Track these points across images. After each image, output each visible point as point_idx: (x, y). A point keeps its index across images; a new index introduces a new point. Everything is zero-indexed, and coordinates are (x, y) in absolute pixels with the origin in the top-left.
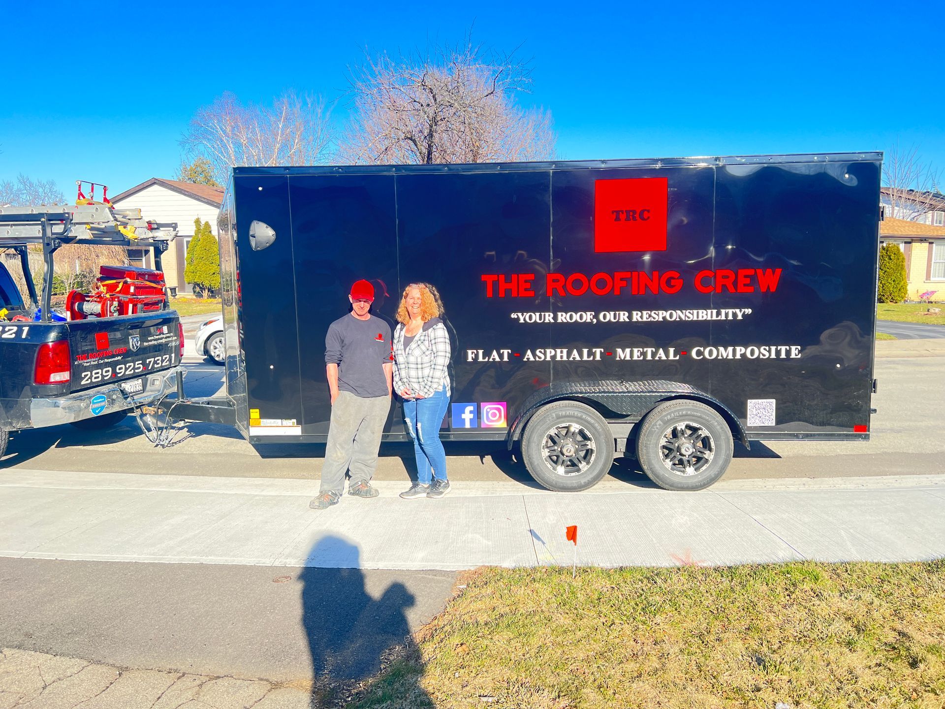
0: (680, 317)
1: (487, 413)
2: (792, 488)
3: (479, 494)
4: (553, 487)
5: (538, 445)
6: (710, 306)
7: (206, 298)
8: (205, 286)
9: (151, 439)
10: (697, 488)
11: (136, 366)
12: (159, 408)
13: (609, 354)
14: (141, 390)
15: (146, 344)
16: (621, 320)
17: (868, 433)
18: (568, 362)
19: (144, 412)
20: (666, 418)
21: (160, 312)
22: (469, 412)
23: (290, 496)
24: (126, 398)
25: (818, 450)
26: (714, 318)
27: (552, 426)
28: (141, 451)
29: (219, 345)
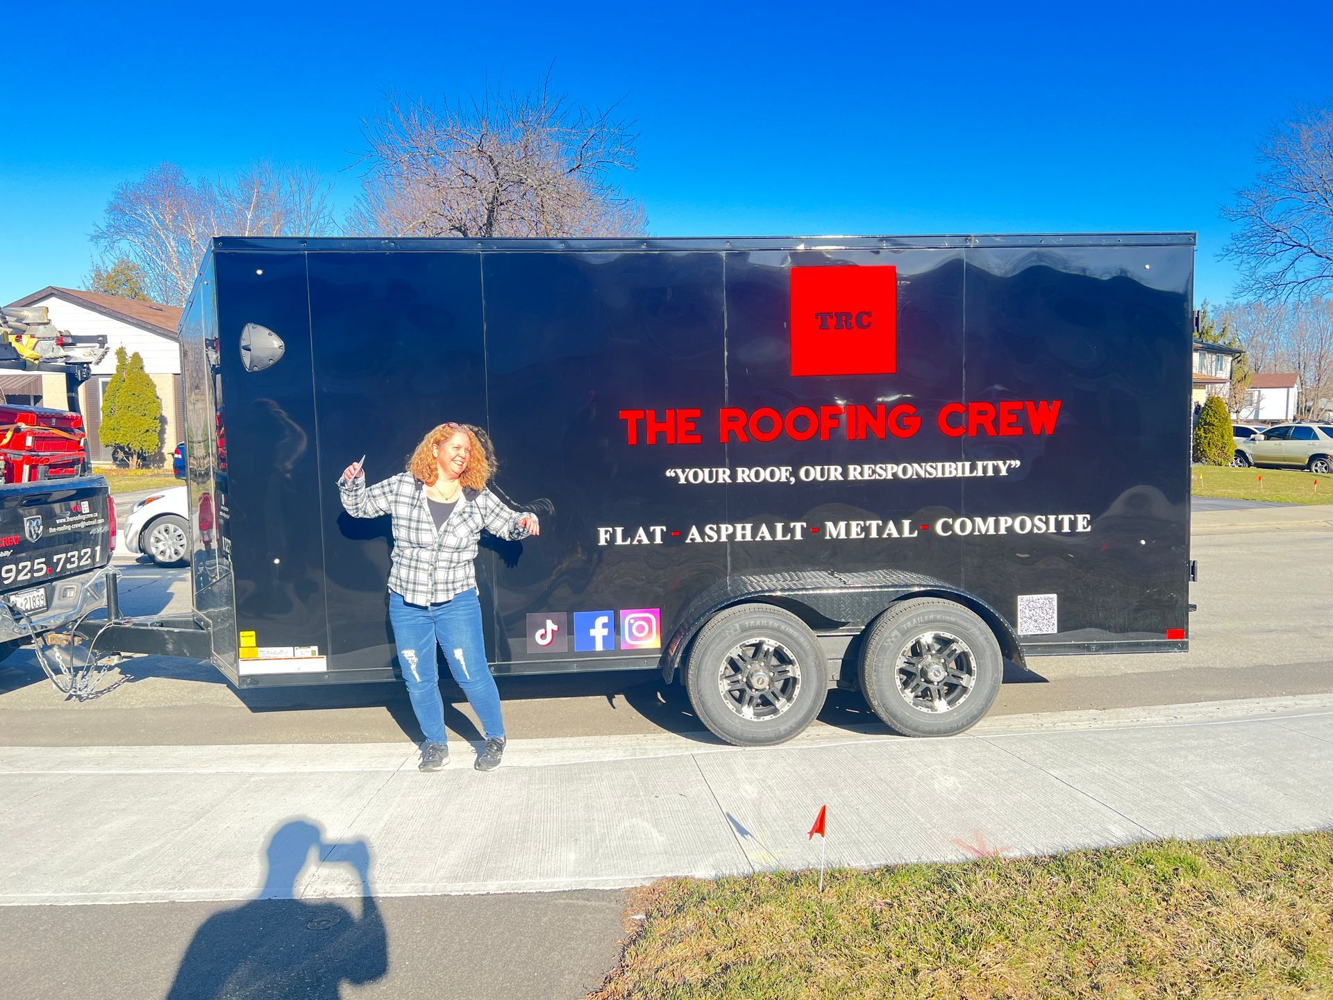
0: (917, 474)
1: (630, 626)
2: (1082, 726)
3: (620, 755)
4: (737, 739)
5: (713, 674)
6: (961, 457)
7: (134, 468)
8: (132, 450)
9: (61, 686)
10: (952, 732)
11: (36, 567)
12: (75, 636)
13: (815, 531)
14: (43, 607)
15: (52, 530)
16: (832, 478)
17: (1186, 640)
18: (753, 543)
19: (49, 643)
20: (905, 626)
21: (77, 478)
22: (601, 626)
23: (311, 773)
24: (18, 620)
25: (1094, 668)
26: (967, 474)
27: (734, 643)
28: (42, 707)
29: (164, 536)
